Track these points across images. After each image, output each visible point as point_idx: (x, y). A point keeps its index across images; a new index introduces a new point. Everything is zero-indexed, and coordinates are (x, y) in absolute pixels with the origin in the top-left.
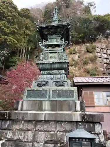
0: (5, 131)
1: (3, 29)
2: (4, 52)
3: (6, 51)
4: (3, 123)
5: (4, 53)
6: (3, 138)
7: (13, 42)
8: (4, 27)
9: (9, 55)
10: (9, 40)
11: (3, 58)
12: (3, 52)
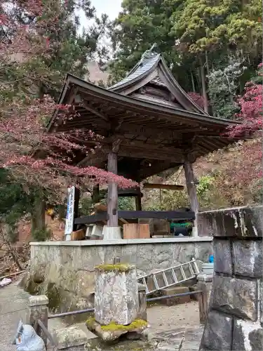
0: (252, 284)
1: (208, 13)
2: (230, 67)
3: (235, 62)
4: (236, 250)
5: (230, 72)
6: (250, 315)
7: (242, 29)
8: (209, 8)
9: (244, 68)
10: (230, 31)
11: (232, 83)
12: (226, 69)
